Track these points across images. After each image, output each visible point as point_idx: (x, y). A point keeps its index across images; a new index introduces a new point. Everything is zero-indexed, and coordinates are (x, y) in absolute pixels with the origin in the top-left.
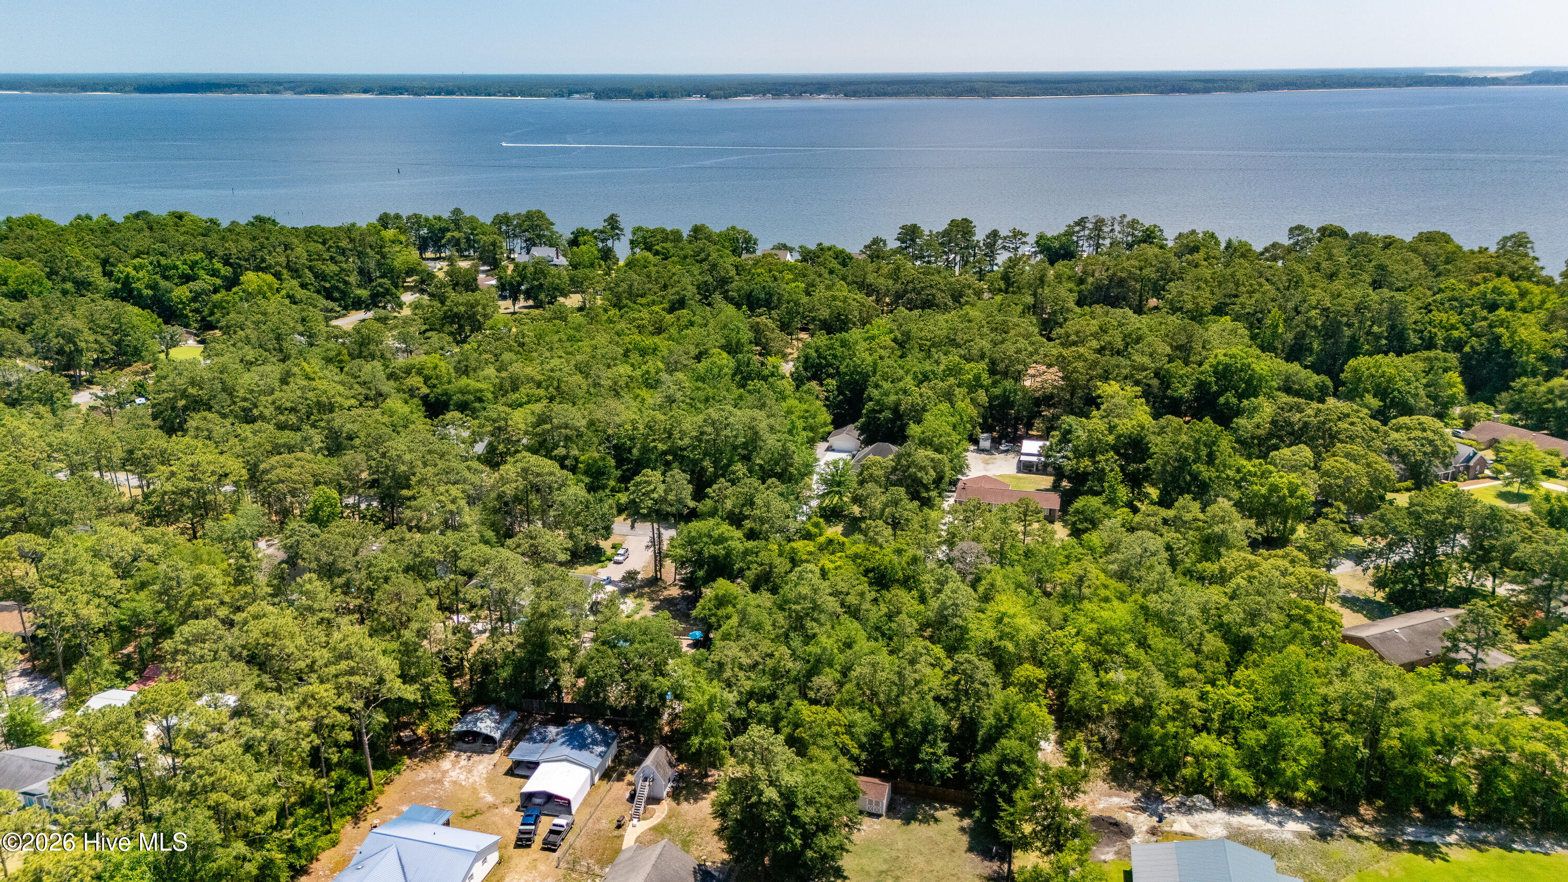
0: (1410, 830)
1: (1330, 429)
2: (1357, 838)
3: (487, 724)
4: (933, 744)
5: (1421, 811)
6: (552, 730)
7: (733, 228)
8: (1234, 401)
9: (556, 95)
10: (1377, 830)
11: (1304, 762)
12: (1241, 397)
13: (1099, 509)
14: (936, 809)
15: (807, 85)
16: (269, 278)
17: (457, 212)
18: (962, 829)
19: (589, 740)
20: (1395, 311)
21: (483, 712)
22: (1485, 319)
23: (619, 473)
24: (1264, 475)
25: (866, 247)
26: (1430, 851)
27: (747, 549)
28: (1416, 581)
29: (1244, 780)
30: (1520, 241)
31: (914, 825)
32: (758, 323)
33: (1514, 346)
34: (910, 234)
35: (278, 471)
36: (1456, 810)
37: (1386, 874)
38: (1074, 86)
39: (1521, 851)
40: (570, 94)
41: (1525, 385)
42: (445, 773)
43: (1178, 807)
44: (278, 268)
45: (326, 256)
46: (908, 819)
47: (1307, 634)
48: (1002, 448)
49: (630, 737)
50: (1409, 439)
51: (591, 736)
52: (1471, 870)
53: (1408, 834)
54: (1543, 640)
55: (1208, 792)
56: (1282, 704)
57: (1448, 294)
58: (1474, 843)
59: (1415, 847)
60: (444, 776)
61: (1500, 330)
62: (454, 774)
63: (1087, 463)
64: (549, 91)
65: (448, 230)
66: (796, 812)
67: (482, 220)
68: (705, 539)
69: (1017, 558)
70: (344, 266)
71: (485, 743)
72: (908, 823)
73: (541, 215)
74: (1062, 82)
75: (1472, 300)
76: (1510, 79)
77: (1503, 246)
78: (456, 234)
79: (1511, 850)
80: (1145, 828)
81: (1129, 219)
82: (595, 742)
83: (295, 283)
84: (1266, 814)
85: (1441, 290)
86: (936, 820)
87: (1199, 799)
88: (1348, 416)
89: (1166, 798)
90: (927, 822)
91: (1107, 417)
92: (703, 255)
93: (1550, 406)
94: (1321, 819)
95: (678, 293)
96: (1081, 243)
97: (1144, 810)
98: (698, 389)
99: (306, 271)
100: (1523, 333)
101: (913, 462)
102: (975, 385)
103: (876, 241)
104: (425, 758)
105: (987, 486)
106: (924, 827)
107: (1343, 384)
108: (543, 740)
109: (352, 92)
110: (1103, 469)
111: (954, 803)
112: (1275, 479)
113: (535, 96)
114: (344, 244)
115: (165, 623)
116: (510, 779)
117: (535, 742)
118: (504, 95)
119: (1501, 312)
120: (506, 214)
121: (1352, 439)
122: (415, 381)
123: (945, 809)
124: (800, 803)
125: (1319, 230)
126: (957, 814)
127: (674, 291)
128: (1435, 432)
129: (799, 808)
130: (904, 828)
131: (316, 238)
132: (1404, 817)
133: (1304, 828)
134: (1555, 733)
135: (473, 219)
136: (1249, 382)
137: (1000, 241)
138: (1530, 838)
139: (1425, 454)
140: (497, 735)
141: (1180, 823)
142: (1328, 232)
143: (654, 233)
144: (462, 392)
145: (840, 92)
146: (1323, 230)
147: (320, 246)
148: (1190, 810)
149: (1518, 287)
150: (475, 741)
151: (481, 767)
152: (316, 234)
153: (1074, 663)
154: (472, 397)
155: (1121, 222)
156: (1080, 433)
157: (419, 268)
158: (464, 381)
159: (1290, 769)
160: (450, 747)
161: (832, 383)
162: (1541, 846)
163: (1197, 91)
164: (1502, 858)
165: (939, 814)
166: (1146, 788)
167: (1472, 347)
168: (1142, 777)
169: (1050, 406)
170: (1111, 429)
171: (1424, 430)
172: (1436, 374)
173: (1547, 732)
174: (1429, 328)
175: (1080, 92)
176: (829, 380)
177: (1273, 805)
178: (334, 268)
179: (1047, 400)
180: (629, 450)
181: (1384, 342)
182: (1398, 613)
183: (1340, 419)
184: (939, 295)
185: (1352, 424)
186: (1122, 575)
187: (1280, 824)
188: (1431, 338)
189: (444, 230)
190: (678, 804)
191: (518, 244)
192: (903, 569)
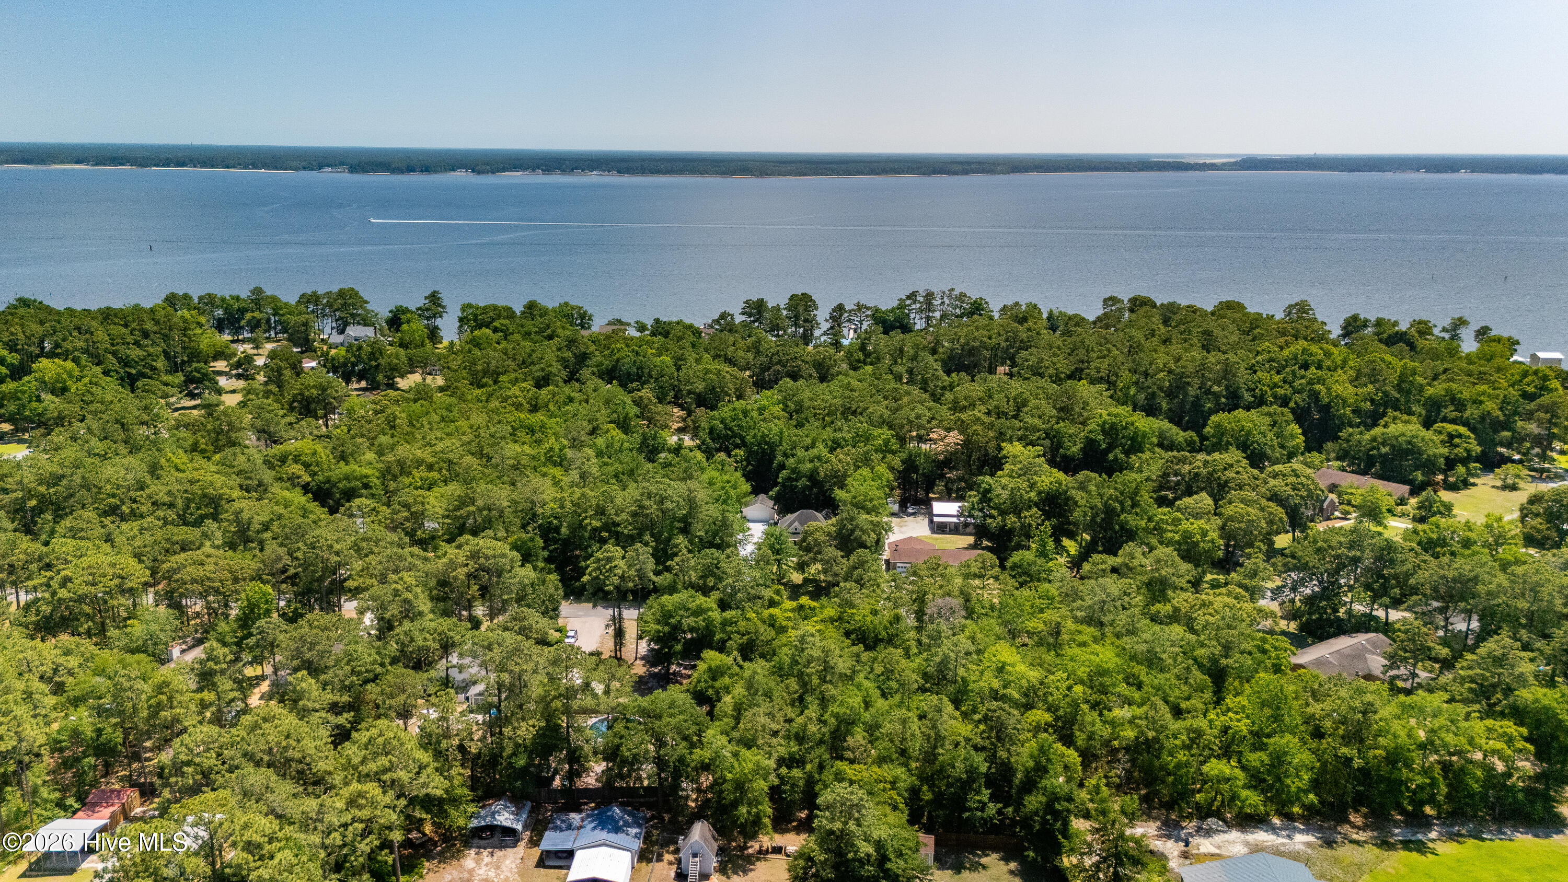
0: (1397, 831)
1: (1219, 478)
2: (1357, 843)
3: (505, 818)
4: (978, 792)
5: (1401, 814)
6: (575, 818)
7: (566, 304)
8: (1122, 456)
9: (304, 168)
10: (1370, 834)
11: (1306, 777)
12: (1127, 453)
13: (1035, 563)
14: (980, 857)
15: (576, 161)
16: (69, 365)
17: (258, 291)
18: (1011, 872)
19: (621, 823)
20: (1228, 372)
21: (498, 806)
22: (1303, 377)
23: (546, 554)
24: (1176, 522)
25: (714, 321)
26: (1421, 848)
27: (725, 619)
28: (1329, 611)
29: (1252, 799)
30: (1302, 308)
31: (965, 874)
32: (641, 398)
33: (1331, 401)
34: (756, 309)
35: (189, 569)
36: (1428, 810)
37: (1393, 872)
38: (843, 166)
39: (1491, 840)
40: (320, 167)
41: (1351, 435)
42: (471, 872)
43: (1197, 831)
44: (76, 353)
45: (130, 339)
46: (958, 868)
47: (1268, 663)
48: (910, 510)
49: (653, 818)
50: (1287, 485)
51: (622, 818)
52: (1459, 861)
53: (1396, 835)
54: (1478, 651)
55: (1219, 815)
56: (1275, 725)
57: (1266, 356)
58: (1454, 837)
59: (1407, 845)
60: (471, 875)
61: (1318, 387)
62: (482, 872)
63: (1014, 519)
64: (296, 163)
65: (247, 310)
66: (889, 865)
67: (284, 299)
68: (681, 612)
69: (983, 611)
70: (151, 350)
71: (506, 837)
72: (959, 872)
73: (353, 293)
74: (831, 163)
75: (1286, 361)
76: (1224, 164)
77: (1290, 313)
78: (257, 314)
79: (1483, 840)
80: (1176, 853)
81: (956, 292)
82: (626, 824)
83: (98, 370)
84: (1274, 829)
85: (1258, 353)
86: (984, 867)
87: (1212, 821)
88: (1231, 466)
89: (1184, 824)
90: (976, 869)
91: (1024, 474)
92: (549, 332)
93: (1375, 452)
94: (1320, 829)
95: (543, 370)
96: (912, 316)
97: (1169, 837)
98: (606, 464)
99: (110, 356)
100: (1338, 389)
101: (857, 526)
102: (885, 450)
103: (723, 316)
104: (443, 858)
105: (919, 547)
106: (975, 875)
107: (1206, 439)
108: (569, 827)
109: (62, 162)
110: (1030, 525)
111: (995, 849)
112: (1185, 525)
113: (281, 168)
114: (149, 326)
115: (110, 741)
116: (542, 871)
117: (561, 831)
118: (245, 168)
119: (1313, 370)
120: (315, 293)
121: (1241, 487)
122: (297, 469)
123: (987, 855)
124: (892, 856)
125: (1130, 300)
126: (1002, 859)
127: (538, 367)
128: (1308, 478)
129: (890, 860)
130: (957, 877)
131: (116, 320)
132: (1389, 820)
133: (1310, 838)
134: (1508, 730)
135: (274, 299)
136: (1133, 439)
137: (846, 315)
138: (1494, 827)
139: (1302, 497)
140: (519, 827)
141: (1205, 845)
142: (1138, 303)
143: (485, 309)
144: (347, 478)
145: (613, 168)
146: (1133, 300)
147: (123, 329)
148: (1209, 833)
149: (1321, 349)
150: (492, 836)
151: (508, 862)
152: (116, 315)
153: (1075, 705)
154: (359, 484)
155: (950, 296)
156: (1000, 491)
157: (228, 351)
158: (343, 468)
159: (1293, 785)
160: (467, 844)
161: (740, 452)
162: (1504, 833)
163: (955, 173)
164: (1479, 847)
165: (984, 860)
166: (1163, 818)
167: (1296, 403)
168: (1155, 808)
169: (951, 469)
170: (1032, 486)
171: (1297, 476)
172: (1281, 426)
173: (1501, 731)
174: (1260, 386)
175: (849, 173)
176: (737, 451)
177: (1276, 821)
178: (141, 353)
179: (948, 462)
180: (557, 530)
181: (1223, 400)
182: (1313, 643)
183: (1225, 469)
184: (804, 366)
185: (1238, 473)
186: (1089, 621)
187: (1289, 837)
188: (1262, 395)
189: (243, 311)
190: (728, 878)
191: (328, 325)
192: (886, 628)
